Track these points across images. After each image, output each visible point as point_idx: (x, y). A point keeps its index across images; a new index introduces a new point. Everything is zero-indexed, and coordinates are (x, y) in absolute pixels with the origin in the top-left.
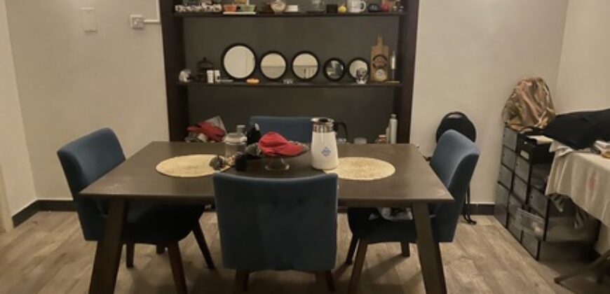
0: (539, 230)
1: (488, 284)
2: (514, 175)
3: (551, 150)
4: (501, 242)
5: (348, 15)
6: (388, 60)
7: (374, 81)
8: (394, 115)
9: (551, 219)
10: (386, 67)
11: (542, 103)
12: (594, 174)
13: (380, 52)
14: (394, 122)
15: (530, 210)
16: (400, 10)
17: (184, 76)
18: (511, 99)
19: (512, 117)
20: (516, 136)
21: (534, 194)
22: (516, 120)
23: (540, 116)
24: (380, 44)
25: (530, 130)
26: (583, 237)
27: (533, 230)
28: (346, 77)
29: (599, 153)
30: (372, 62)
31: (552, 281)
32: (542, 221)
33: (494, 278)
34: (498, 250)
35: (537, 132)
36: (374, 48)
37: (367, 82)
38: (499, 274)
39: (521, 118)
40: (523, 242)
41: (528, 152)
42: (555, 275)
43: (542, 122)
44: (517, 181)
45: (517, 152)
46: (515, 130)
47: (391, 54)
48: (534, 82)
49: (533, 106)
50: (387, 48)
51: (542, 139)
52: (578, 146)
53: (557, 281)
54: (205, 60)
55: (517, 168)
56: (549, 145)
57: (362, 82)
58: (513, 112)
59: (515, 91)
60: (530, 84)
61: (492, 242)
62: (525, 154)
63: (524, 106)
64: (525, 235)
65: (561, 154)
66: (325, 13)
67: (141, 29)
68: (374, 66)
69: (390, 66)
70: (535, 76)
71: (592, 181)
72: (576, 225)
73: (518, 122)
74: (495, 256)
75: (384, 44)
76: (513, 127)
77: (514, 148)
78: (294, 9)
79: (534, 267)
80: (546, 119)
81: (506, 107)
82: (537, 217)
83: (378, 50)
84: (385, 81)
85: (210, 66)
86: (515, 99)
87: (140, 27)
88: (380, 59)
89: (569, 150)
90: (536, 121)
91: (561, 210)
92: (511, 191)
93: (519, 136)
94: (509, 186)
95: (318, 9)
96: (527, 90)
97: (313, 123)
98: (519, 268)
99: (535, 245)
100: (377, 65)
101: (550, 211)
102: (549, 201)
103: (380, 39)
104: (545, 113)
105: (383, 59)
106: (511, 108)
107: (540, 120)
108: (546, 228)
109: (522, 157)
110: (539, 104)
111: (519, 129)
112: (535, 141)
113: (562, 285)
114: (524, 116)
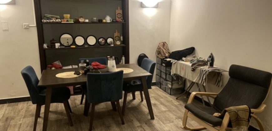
0: (170, 86)
1: (159, 102)
2: (161, 71)
3: (171, 62)
4: (160, 92)
5: (106, 23)
6: (120, 38)
7: (116, 45)
8: (123, 56)
9: (173, 82)
10: (119, 40)
11: (166, 49)
12: (183, 66)
13: (117, 35)
14: (123, 58)
15: (167, 81)
16: (123, 22)
17: (45, 46)
18: (158, 48)
19: (158, 54)
20: (160, 59)
21: (168, 76)
22: (160, 55)
23: (166, 53)
24: (117, 33)
25: (164, 57)
26: (181, 86)
27: (168, 86)
28: (106, 44)
29: (183, 61)
30: (115, 39)
31: (175, 99)
32: (170, 83)
33: (160, 101)
34: (159, 94)
35: (166, 58)
36: (115, 34)
37: (114, 45)
38: (161, 100)
39: (161, 54)
40: (166, 91)
41: (164, 64)
42: (176, 97)
43: (167, 55)
44: (162, 73)
45: (161, 64)
46: (160, 58)
47: (120, 36)
48: (164, 43)
49: (164, 50)
50: (119, 34)
51: (168, 60)
52: (178, 60)
53: (177, 99)
54: (53, 40)
55: (162, 69)
56: (170, 61)
57: (112, 45)
58: (159, 52)
59: (159, 46)
60: (162, 44)
61: (157, 92)
62: (164, 65)
63: (162, 50)
64: (166, 88)
65: (174, 62)
66: (98, 22)
67: (28, 29)
68: (116, 40)
69: (121, 40)
70: (164, 41)
71: (183, 68)
72: (179, 83)
73: (161, 55)
74: (159, 95)
75: (118, 32)
76: (160, 57)
77: (160, 63)
78: (87, 21)
79: (170, 97)
80: (168, 54)
81: (156, 51)
82: (169, 82)
83: (116, 34)
84: (120, 45)
85: (56, 42)
86: (159, 48)
87: (27, 28)
88: (117, 37)
89: (176, 61)
90: (165, 55)
91: (175, 79)
92: (161, 77)
93: (161, 59)
94: (160, 75)
95: (95, 21)
96: (162, 45)
97: (108, 58)
98: (166, 97)
99: (169, 91)
100: (116, 39)
101: (173, 80)
102: (172, 77)
103: (117, 31)
104: (167, 52)
105: (118, 37)
106: (158, 51)
107: (166, 54)
108: (172, 85)
109: (163, 66)
110: (166, 50)
111: (161, 57)
112: (166, 60)
113: (178, 100)
114: (162, 53)
